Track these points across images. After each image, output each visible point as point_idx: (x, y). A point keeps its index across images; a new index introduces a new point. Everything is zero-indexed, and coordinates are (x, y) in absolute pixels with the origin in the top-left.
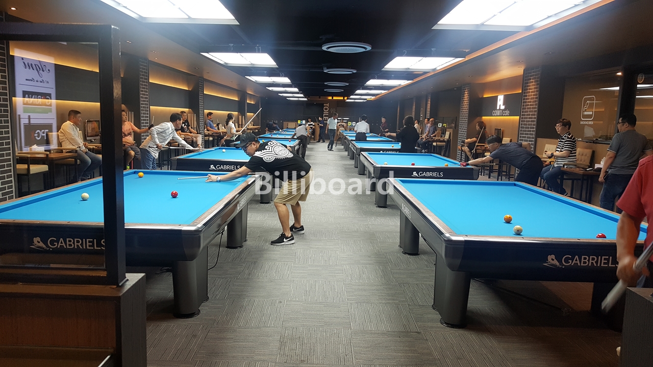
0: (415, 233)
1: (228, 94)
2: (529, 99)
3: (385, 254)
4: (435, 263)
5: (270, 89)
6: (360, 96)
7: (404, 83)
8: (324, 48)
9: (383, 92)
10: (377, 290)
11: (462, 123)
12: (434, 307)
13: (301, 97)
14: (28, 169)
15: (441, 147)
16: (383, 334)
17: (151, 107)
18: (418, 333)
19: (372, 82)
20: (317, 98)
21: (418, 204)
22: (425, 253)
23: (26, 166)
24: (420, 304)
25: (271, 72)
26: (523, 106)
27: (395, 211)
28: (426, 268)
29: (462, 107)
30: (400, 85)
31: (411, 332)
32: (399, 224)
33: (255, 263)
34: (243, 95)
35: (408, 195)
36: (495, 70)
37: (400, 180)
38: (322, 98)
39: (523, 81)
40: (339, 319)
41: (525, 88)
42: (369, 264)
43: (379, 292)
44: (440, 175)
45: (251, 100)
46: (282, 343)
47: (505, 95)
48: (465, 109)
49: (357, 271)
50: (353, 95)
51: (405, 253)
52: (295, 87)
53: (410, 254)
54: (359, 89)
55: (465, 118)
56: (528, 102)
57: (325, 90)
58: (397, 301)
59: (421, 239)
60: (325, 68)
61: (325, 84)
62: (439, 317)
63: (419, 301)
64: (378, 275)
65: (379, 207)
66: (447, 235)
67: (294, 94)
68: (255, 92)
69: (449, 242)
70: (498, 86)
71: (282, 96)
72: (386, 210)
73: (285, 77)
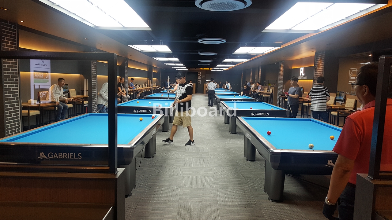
0: (253, 148)
1: (141, 67)
2: (318, 70)
3: (236, 161)
4: (265, 166)
5: (167, 64)
6: (219, 68)
7: (245, 60)
8: (199, 41)
9: (233, 65)
10: (232, 181)
11: (279, 83)
12: (265, 191)
13: (185, 69)
14: (29, 113)
15: (267, 97)
16: (236, 206)
17: (98, 76)
18: (256, 205)
19: (226, 60)
20: (194, 69)
21: (255, 132)
22: (259, 160)
23: (27, 111)
24: (257, 189)
25: (168, 55)
26: (315, 74)
27: (241, 136)
28: (260, 169)
29: (280, 74)
30: (243, 62)
31: (252, 205)
32: (244, 143)
33: (161, 166)
34: (150, 67)
35: (249, 126)
36: (299, 53)
37: (244, 118)
38: (197, 69)
39: (315, 59)
40: (211, 198)
41: (316, 64)
42: (227, 167)
43: (233, 182)
44: (267, 114)
45: (155, 71)
46: (179, 211)
47: (304, 68)
48: (281, 76)
49: (220, 170)
50: (215, 67)
51: (248, 160)
52: (181, 63)
53: (250, 161)
54: (219, 64)
55: (281, 81)
56: (318, 72)
57: (199, 64)
58: (244, 188)
59: (257, 152)
60: (199, 52)
61: (199, 61)
62: (268, 196)
63: (256, 187)
64: (232, 173)
65: (232, 133)
66: (271, 149)
67: (181, 67)
68: (157, 66)
69: (273, 153)
70: (301, 62)
71: (174, 68)
72: (236, 135)
73: (176, 58)
